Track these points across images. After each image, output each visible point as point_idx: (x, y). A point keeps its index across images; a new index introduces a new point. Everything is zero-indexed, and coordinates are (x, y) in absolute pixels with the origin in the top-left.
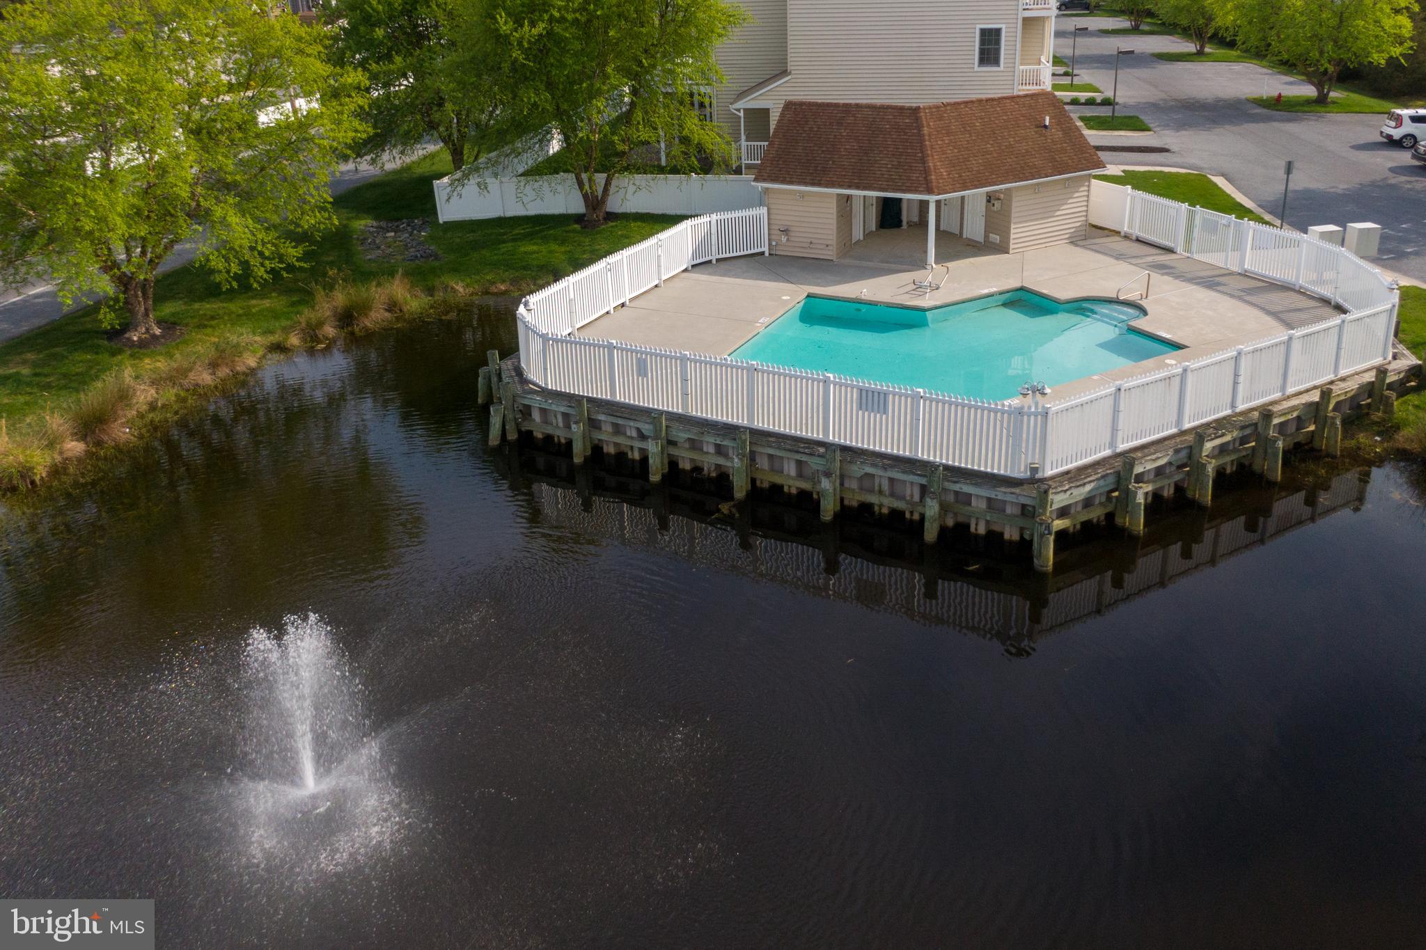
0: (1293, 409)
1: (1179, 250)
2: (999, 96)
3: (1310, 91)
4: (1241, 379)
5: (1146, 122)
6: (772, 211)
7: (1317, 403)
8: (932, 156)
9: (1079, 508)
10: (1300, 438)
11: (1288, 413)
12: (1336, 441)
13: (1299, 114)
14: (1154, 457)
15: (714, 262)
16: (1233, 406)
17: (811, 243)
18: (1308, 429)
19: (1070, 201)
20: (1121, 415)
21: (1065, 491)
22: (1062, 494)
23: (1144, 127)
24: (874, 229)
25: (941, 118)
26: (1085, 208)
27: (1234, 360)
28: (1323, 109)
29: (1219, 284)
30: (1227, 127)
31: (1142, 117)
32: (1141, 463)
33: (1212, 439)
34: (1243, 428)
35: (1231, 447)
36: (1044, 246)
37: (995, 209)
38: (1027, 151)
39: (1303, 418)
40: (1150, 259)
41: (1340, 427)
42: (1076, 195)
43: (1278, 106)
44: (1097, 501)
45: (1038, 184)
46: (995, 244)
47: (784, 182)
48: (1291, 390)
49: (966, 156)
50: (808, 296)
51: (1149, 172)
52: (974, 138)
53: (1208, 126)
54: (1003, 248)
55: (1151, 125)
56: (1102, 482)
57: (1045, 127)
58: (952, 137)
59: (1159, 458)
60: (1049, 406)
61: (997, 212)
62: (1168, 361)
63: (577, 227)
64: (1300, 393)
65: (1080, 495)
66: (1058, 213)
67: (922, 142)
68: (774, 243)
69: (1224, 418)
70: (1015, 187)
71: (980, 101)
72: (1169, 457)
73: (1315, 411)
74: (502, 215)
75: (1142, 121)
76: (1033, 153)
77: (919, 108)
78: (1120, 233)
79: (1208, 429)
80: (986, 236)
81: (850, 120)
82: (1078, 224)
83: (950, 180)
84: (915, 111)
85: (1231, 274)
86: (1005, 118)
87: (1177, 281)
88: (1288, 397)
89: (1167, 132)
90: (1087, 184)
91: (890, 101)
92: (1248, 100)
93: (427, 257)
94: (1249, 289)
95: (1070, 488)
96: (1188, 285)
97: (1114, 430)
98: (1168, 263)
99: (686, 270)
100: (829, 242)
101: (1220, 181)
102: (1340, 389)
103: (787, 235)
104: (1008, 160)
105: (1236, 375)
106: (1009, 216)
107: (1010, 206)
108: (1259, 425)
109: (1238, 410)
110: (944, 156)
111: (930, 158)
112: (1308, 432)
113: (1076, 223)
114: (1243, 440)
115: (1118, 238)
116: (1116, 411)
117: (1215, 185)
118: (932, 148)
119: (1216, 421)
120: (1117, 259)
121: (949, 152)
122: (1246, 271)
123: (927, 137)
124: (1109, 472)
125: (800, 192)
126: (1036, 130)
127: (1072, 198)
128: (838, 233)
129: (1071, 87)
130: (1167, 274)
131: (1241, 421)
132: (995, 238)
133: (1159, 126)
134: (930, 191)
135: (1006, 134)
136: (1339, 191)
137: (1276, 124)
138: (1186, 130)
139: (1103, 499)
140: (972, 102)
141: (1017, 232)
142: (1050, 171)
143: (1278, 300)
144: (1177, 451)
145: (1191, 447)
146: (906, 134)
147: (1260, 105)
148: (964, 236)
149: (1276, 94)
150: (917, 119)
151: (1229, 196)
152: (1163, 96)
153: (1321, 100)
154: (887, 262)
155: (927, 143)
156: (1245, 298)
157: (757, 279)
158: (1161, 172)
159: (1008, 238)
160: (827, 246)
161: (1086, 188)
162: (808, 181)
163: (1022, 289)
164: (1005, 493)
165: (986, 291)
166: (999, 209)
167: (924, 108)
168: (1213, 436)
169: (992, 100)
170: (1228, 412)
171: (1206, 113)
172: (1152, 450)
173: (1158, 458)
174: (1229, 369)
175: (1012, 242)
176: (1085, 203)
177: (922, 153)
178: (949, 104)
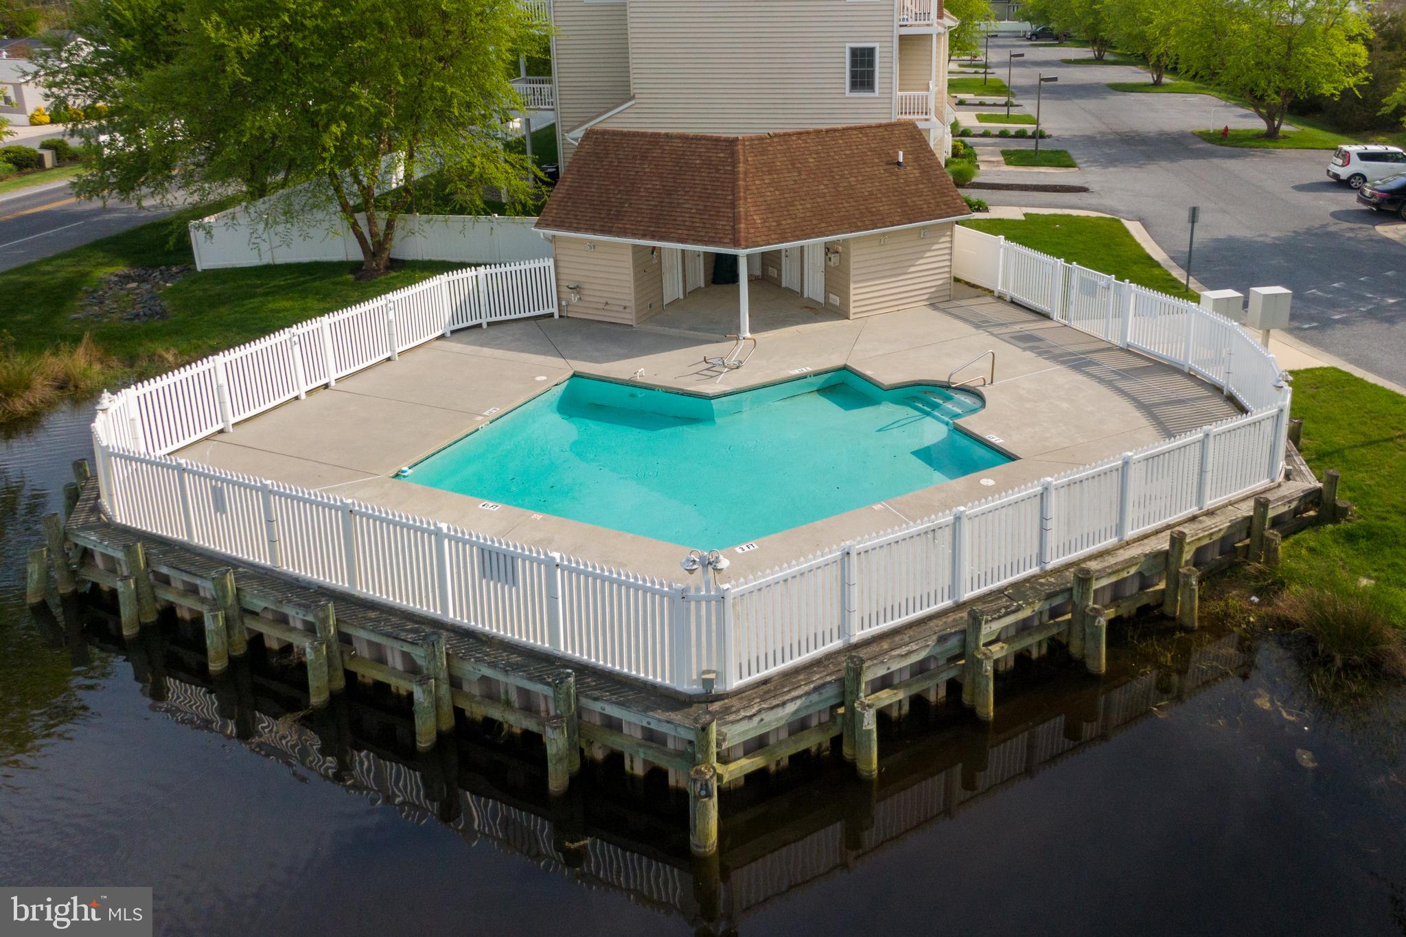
0: (1131, 562)
1: (1056, 316)
2: (844, 126)
3: (1260, 125)
4: (1051, 524)
5: (1074, 157)
6: (561, 264)
7: (1167, 552)
8: (746, 199)
9: (784, 735)
10: (1145, 600)
11: (1123, 569)
12: (1192, 609)
13: (1245, 149)
14: (904, 650)
15: (485, 326)
16: (1041, 560)
17: (607, 303)
18: (1157, 588)
19: (928, 254)
20: (855, 592)
21: (750, 717)
22: (745, 722)
23: (1068, 163)
24: (702, 285)
25: (764, 152)
26: (948, 263)
27: (1039, 497)
28: (1272, 144)
29: (1091, 363)
30: (1163, 163)
31: (1071, 152)
32: (882, 662)
33: (1000, 617)
34: (1050, 596)
35: (1036, 623)
36: (896, 308)
37: (832, 264)
38: (871, 193)
39: (1146, 574)
40: (1017, 327)
41: (1196, 588)
42: (936, 247)
43: (1225, 141)
44: (814, 722)
45: (884, 234)
46: (834, 306)
47: (570, 228)
48: (1130, 534)
49: (790, 199)
50: (574, 375)
51: (1055, 215)
52: (803, 177)
53: (1141, 162)
54: (840, 313)
55: (1078, 161)
56: (815, 697)
57: (899, 164)
58: (775, 176)
59: (913, 652)
60: (726, 586)
61: (836, 268)
62: (984, 482)
63: (351, 277)
64: (1146, 536)
65: (777, 720)
66: (912, 269)
67: (734, 181)
68: (564, 303)
69: (1027, 580)
70: (854, 239)
71: (818, 132)
72: (928, 650)
73: (1164, 561)
74: (271, 262)
75: (1069, 156)
76: (879, 196)
77: (737, 139)
78: (992, 292)
79: (1000, 598)
80: (826, 297)
81: (656, 152)
82: (940, 282)
83: (764, 229)
84: (733, 142)
85: (1111, 348)
86: (847, 152)
87: (1040, 359)
88: (1128, 543)
89: (1093, 168)
90: (949, 233)
91: (705, 131)
92: (1193, 134)
93: (151, 316)
94: (1124, 371)
95: (759, 711)
96: (1052, 364)
97: (845, 610)
98: (1035, 333)
99: (442, 337)
100: (627, 304)
101: (1135, 229)
102: (1203, 530)
103: (578, 293)
104: (845, 205)
105: (1043, 518)
106: (848, 274)
107: (848, 261)
108: (1075, 592)
109: (1049, 567)
110: (762, 199)
111: (742, 202)
112: (1155, 591)
113: (939, 279)
114: (1055, 613)
115: (989, 299)
116: (845, 584)
117: (1127, 232)
118: (747, 189)
119: (1014, 585)
120: (977, 327)
121: (769, 194)
122: (1128, 345)
123: (741, 176)
124: (829, 679)
125: (591, 241)
126: (886, 167)
127: (930, 251)
128: (637, 292)
129: (1008, 118)
130: (1031, 349)
131: (1052, 584)
132: (835, 300)
133: (1086, 162)
134: (736, 243)
135: (846, 172)
136: (1268, 240)
137: (1215, 160)
138: (1115, 166)
139: (825, 717)
140: (808, 133)
141: (858, 293)
142: (898, 218)
143: (1158, 387)
144: (942, 639)
145: (964, 632)
146: (718, 170)
147: (1205, 139)
148: (806, 295)
149: (1223, 128)
150: (733, 154)
151: (1138, 245)
152: (1103, 128)
153: (1272, 135)
154: (695, 329)
155: (741, 183)
156: (1120, 384)
157: (523, 351)
158: (1069, 216)
159: (848, 299)
160: (625, 308)
161: (948, 239)
162: (597, 227)
163: (845, 368)
164: (660, 721)
165: (796, 372)
166: (838, 264)
167: (744, 140)
168: (1003, 611)
169: (835, 130)
170: (1035, 570)
171: (1143, 148)
172: (907, 639)
173: (909, 653)
174: (1033, 510)
175: (852, 305)
176: (948, 257)
177: (733, 195)
178: (776, 135)
